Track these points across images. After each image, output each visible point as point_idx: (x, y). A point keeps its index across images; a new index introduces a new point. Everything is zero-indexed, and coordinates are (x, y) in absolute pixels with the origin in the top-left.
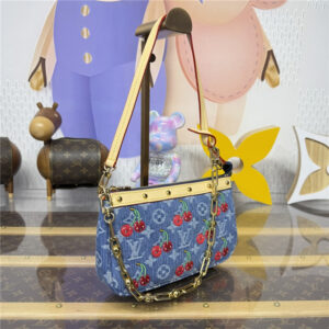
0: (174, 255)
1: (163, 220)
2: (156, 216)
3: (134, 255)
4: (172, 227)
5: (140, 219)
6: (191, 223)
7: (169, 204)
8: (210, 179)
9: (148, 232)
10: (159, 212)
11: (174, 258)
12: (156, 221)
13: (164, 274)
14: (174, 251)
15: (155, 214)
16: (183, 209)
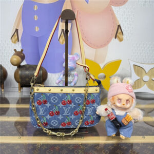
0: (60, 117)
1: (56, 101)
2: (53, 99)
3: (41, 113)
4: (61, 105)
5: (45, 99)
6: (71, 105)
7: (60, 95)
8: (85, 87)
9: (48, 105)
10: (54, 98)
11: (60, 119)
12: (52, 101)
13: (55, 124)
14: (60, 116)
15: (52, 98)
16: (68, 98)
